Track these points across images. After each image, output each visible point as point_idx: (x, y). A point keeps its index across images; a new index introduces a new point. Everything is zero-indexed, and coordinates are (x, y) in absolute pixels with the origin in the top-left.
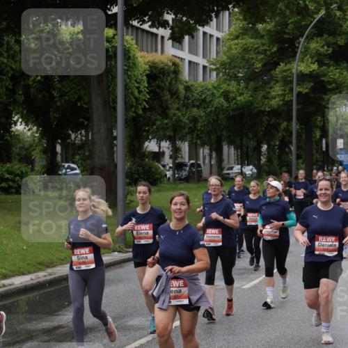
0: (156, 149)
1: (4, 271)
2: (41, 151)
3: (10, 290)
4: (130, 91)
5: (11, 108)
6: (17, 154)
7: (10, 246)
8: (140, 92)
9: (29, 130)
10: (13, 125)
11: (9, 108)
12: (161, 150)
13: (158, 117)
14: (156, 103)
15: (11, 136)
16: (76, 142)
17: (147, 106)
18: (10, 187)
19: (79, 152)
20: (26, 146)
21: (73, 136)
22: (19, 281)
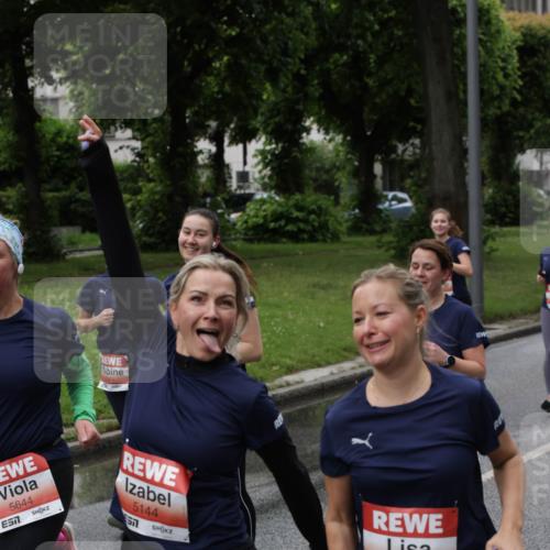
0: (536, 166)
1: (288, 361)
2: (349, 174)
3: (298, 391)
4: (491, 73)
5: (301, 107)
6: (311, 179)
7: (299, 322)
8: (506, 76)
9: (330, 141)
10: (304, 135)
11: (297, 107)
12: (544, 168)
13: (537, 114)
14: (532, 93)
15: (301, 152)
16: (406, 157)
17: (518, 97)
18: (301, 231)
19: (412, 174)
20: (327, 167)
21: (400, 148)
22: (312, 377)
